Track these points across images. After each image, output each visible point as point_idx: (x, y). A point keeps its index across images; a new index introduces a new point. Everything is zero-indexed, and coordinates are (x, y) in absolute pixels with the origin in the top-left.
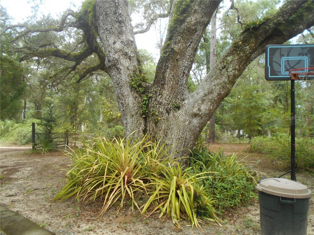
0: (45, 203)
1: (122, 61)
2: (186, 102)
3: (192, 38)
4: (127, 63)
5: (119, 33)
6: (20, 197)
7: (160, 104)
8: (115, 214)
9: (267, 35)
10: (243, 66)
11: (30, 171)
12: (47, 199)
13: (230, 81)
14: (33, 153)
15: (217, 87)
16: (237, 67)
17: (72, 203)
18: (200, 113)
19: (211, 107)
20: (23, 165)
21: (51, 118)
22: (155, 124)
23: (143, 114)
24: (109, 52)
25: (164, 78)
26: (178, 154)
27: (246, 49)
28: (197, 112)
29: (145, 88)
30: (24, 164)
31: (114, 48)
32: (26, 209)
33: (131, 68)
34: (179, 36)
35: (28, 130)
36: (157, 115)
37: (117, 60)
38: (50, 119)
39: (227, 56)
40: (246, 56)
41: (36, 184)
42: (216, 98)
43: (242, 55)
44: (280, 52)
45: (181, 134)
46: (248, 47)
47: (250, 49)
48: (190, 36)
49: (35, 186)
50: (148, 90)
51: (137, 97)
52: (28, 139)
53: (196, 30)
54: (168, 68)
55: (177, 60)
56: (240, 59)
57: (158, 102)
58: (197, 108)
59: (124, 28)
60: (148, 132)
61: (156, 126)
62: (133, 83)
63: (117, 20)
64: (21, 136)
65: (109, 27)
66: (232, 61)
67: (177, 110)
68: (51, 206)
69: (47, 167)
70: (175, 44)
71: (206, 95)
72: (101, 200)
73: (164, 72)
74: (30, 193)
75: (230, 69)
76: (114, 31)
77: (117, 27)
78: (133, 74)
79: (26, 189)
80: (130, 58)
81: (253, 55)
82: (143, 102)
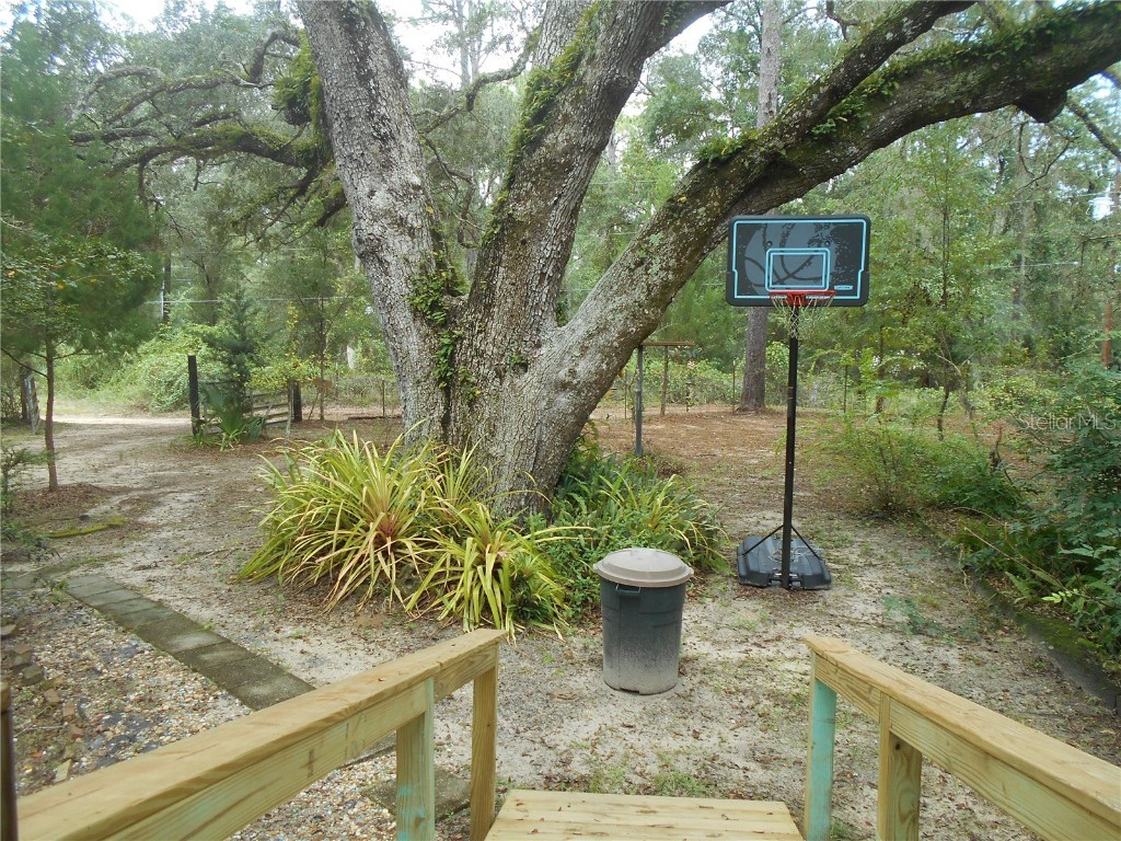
0: (219, 585)
1: (390, 241)
2: (544, 350)
3: (560, 185)
4: (404, 246)
5: (383, 166)
6: (165, 572)
7: (480, 354)
8: (354, 610)
9: (750, 180)
10: (690, 258)
11: (188, 505)
12: (223, 577)
13: (653, 300)
14: (197, 446)
15: (620, 316)
16: (672, 262)
17: (274, 586)
18: (575, 382)
19: (604, 366)
20: (168, 485)
21: (243, 339)
22: (470, 405)
23: (442, 379)
24: (359, 218)
25: (491, 288)
26: (520, 480)
27: (697, 214)
28: (567, 379)
29: (447, 311)
30: (173, 482)
31: (370, 207)
32: (179, 596)
33: (415, 258)
34: (528, 181)
35: (180, 364)
36: (473, 384)
37: (378, 239)
38: (239, 344)
39: (649, 234)
40: (697, 233)
41: (203, 541)
42: (615, 344)
43: (686, 230)
44: (764, 236)
45: (526, 431)
46: (704, 209)
47: (708, 216)
48: (556, 180)
49: (199, 547)
50: (455, 317)
51: (428, 335)
52: (180, 392)
53: (569, 166)
54: (499, 264)
55: (524, 242)
56: (681, 242)
57: (476, 350)
58: (567, 369)
59: (395, 154)
60: (452, 423)
61: (472, 410)
62: (417, 300)
63: (375, 134)
64: (160, 382)
65: (356, 150)
66: (661, 246)
67: (521, 370)
68: (230, 590)
69: (232, 491)
70: (518, 200)
71: (591, 336)
72: (331, 581)
73: (490, 275)
74: (187, 561)
75: (655, 268)
76: (369, 162)
77: (377, 150)
78: (421, 275)
79: (179, 552)
80: (412, 232)
81: (718, 228)
82: (440, 348)
